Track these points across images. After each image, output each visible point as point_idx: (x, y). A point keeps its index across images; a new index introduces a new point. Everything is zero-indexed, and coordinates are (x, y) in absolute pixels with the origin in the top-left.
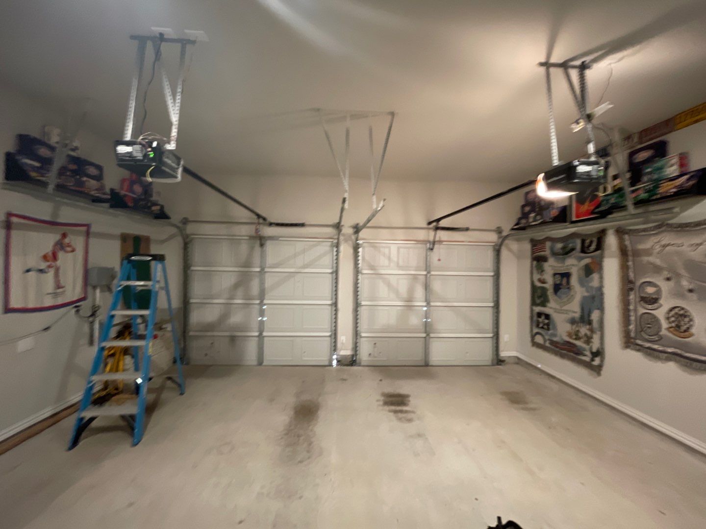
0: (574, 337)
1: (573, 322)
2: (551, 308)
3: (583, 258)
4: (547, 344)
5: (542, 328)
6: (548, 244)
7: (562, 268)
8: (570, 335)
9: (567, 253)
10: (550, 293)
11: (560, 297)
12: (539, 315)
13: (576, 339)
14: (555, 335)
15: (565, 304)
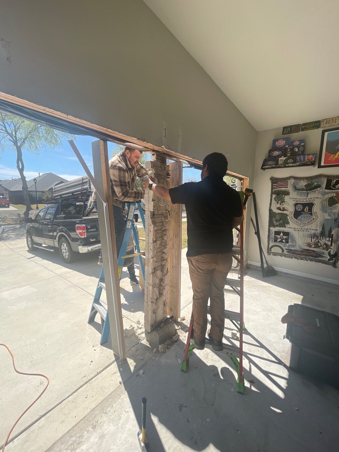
0: (313, 246)
2: (290, 228)
3: (328, 193)
4: (285, 252)
5: (281, 241)
6: (291, 182)
7: (304, 199)
8: (309, 245)
9: (311, 189)
10: (291, 217)
11: (300, 220)
12: (277, 233)
13: (315, 247)
14: (294, 246)
15: (305, 225)
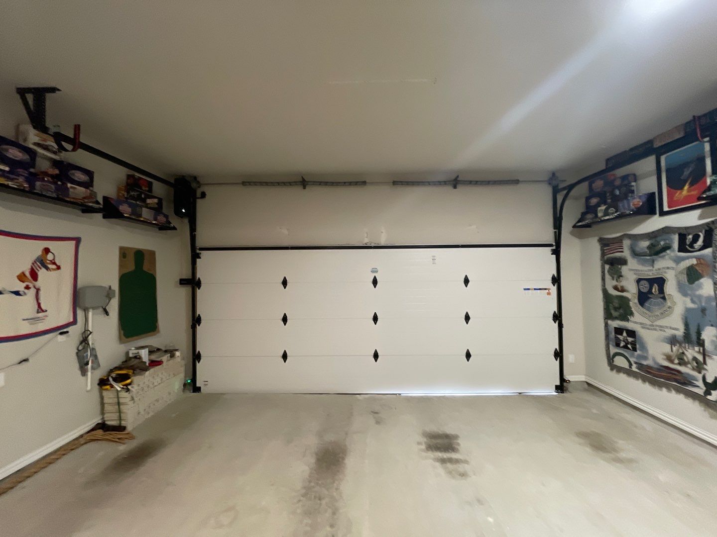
0: (676, 361)
1: (673, 341)
2: (636, 323)
3: (684, 259)
4: (634, 369)
5: (626, 347)
6: (626, 243)
7: (649, 272)
8: (669, 359)
9: (657, 253)
10: (634, 303)
11: (649, 309)
12: (619, 331)
13: (680, 364)
14: (646, 358)
15: (658, 318)
